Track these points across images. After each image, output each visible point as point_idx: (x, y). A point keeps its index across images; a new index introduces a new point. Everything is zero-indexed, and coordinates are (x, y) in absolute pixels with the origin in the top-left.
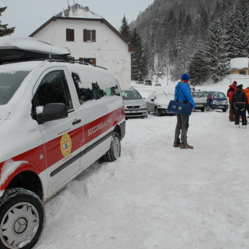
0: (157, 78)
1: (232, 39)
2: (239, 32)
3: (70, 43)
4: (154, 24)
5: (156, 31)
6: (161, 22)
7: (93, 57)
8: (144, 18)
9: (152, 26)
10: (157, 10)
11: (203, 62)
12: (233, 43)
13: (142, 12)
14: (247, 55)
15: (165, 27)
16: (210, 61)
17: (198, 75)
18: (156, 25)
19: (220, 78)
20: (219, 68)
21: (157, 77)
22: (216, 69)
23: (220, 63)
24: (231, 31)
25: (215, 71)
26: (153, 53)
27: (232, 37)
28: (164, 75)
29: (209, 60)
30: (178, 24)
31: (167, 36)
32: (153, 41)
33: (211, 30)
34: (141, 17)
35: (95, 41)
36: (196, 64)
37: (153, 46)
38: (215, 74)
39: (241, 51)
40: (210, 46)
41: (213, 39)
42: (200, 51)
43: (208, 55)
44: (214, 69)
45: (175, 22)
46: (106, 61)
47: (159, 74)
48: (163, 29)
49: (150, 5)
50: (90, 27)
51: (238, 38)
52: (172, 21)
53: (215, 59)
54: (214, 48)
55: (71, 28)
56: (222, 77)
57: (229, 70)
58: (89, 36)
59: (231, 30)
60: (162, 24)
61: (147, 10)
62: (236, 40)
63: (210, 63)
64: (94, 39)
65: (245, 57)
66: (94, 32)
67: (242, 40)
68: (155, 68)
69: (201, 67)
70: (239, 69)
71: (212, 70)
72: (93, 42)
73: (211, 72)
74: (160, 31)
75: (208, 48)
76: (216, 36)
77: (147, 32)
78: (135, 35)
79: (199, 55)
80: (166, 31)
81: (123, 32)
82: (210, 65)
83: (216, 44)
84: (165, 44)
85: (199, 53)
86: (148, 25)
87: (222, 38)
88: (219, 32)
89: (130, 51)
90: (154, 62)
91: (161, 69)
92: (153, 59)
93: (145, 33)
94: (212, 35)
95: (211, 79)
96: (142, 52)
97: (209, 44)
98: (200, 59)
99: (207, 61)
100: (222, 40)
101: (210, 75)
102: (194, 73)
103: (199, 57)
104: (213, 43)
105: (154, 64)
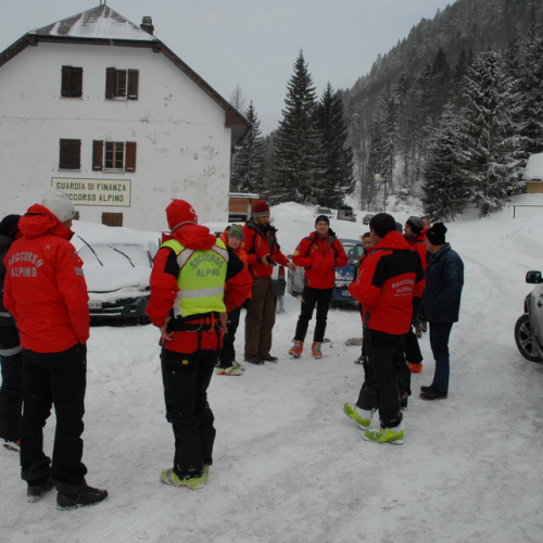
0: (397, 203)
1: (537, 103)
3: (71, 102)
4: (402, 80)
5: (406, 96)
6: (418, 76)
7: (131, 139)
8: (387, 69)
9: (397, 85)
10: (414, 50)
11: (456, 162)
13: (382, 56)
15: (424, 89)
16: (469, 159)
17: (443, 194)
18: (405, 84)
19: (494, 204)
20: (493, 178)
21: (396, 200)
22: (484, 181)
23: (495, 164)
25: (481, 186)
26: (392, 146)
29: (466, 155)
30: (452, 80)
31: (428, 108)
32: (391, 119)
33: (473, 77)
34: (379, 67)
35: (136, 99)
36: (439, 166)
37: (391, 130)
38: (481, 193)
40: (471, 120)
41: (479, 100)
42: (449, 134)
43: (465, 144)
44: (478, 178)
45: (446, 76)
46: (164, 150)
47: (401, 193)
48: (420, 92)
49: (402, 40)
50: (124, 61)
52: (439, 74)
53: (482, 152)
54: (480, 123)
55: (75, 64)
56: (500, 201)
57: (521, 184)
58: (121, 85)
59: (537, 80)
60: (420, 79)
61: (394, 51)
63: (468, 162)
64: (133, 93)
66: (134, 74)
68: (394, 179)
69: (449, 172)
71: (473, 182)
72: (130, 102)
73: (473, 188)
74: (413, 96)
75: (466, 124)
76: (487, 94)
77: (386, 99)
78: (328, 98)
79: (448, 142)
80: (425, 97)
81: (296, 92)
82: (468, 166)
83: (484, 113)
84: (421, 125)
85: (447, 137)
86: (389, 82)
87: (501, 99)
88: (496, 82)
89: (228, 124)
90: (393, 166)
91: (407, 182)
92: (391, 159)
93: (380, 101)
94: (476, 92)
95: (471, 205)
96: (344, 138)
97: (470, 113)
98: (450, 152)
99: (462, 158)
100: (502, 103)
101: (468, 196)
102: (433, 189)
103: (448, 149)
104: (478, 112)
105: (394, 171)
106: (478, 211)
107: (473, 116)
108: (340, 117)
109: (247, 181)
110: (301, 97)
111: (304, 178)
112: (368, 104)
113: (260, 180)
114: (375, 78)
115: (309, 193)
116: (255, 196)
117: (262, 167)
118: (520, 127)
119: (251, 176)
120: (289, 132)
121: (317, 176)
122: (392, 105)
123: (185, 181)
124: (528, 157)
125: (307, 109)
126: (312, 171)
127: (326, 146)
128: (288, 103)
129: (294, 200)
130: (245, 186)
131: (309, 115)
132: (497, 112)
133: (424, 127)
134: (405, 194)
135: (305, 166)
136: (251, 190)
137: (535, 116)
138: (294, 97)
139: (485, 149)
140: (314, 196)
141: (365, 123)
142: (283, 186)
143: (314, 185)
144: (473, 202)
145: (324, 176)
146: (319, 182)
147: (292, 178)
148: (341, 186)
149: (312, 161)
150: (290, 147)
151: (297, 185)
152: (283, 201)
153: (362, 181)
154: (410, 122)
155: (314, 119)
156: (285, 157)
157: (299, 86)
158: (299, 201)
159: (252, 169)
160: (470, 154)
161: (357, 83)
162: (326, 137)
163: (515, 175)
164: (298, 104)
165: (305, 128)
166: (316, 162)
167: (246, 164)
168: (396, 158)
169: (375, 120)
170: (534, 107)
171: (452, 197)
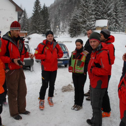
2: (102, 3)
4: (62, 4)
8: (58, 2)
9: (60, 6)
11: (78, 22)
12: (98, 10)
14: (107, 18)
15: (67, 6)
16: (82, 21)
17: (75, 30)
18: (62, 5)
20: (88, 26)
21: (61, 33)
22: (86, 27)
23: (88, 22)
24: (97, 3)
25: (85, 28)
26: (60, 20)
27: (98, 6)
28: (65, 32)
29: (81, 20)
30: (74, 4)
31: (68, 11)
32: (59, 13)
34: (56, 1)
36: (74, 23)
37: (59, 16)
38: (85, 30)
39: (103, 16)
40: (82, 11)
41: (84, 6)
42: (76, 15)
43: (81, 17)
44: (84, 26)
45: (72, 3)
47: (62, 31)
51: (102, 7)
54: (85, 12)
57: (95, 27)
60: (66, 4)
62: (100, 8)
63: (81, 22)
65: (105, 19)
67: (104, 9)
68: (60, 28)
69: (76, 25)
70: (101, 27)
71: (83, 27)
73: (83, 29)
74: (64, 8)
75: (81, 12)
76: (86, 4)
77: (58, 9)
78: (44, 7)
79: (76, 17)
80: (67, 8)
81: (36, 5)
82: (82, 23)
83: (85, 9)
84: (66, 15)
85: (75, 16)
86: (58, 5)
87: (90, 6)
88: (88, 1)
89: (17, 10)
90: (60, 25)
91: (63, 28)
92: (60, 23)
93: (57, 9)
94: (83, 4)
95: (82, 33)
96: (48, 17)
97: (82, 9)
98: (76, 20)
99: (80, 21)
100: (90, 7)
101: (82, 31)
102: (72, 29)
103: (76, 19)
104: (84, 9)
105: (60, 26)
106: (84, 35)
107: (82, 10)
108: (47, 12)
109: (25, 28)
110: (38, 7)
111: (39, 27)
112: (54, 10)
113: (27, 28)
114: (55, 4)
115: (40, 31)
116: (26, 32)
117: (28, 25)
118: (94, 13)
119: (25, 27)
120: (35, 16)
121: (42, 27)
122: (59, 10)
123: (5, 27)
124: (95, 21)
125: (39, 10)
126: (41, 26)
127: (44, 19)
128: (34, 8)
129: (37, 33)
130: (24, 30)
131: (40, 11)
132: (89, 9)
133: (67, 15)
134: (63, 31)
135: (39, 24)
136: (26, 31)
137: (97, 11)
138: (36, 7)
139: (86, 19)
140: (42, 32)
141: (53, 15)
142: (34, 29)
143: (41, 29)
144: (83, 32)
145: (44, 27)
146: (43, 28)
147: (36, 27)
148: (48, 29)
149: (40, 23)
150: (35, 19)
151: (37, 29)
152: (34, 33)
153: (53, 28)
154: (64, 14)
155: (41, 12)
156: (34, 22)
157: (37, 4)
158: (38, 33)
159: (25, 25)
160: (82, 20)
161: (51, 5)
162: (44, 17)
163: (93, 25)
164: (37, 9)
165: (39, 15)
166: (42, 23)
167: (24, 24)
168: (61, 23)
169: (56, 14)
170: (97, 8)
171: (77, 31)
